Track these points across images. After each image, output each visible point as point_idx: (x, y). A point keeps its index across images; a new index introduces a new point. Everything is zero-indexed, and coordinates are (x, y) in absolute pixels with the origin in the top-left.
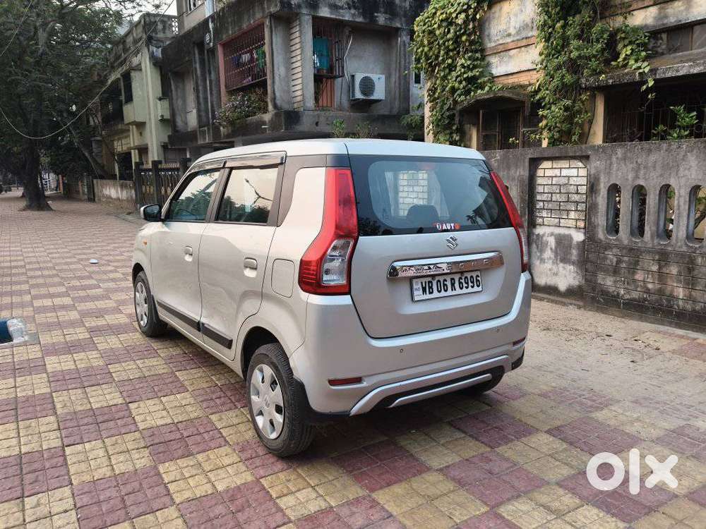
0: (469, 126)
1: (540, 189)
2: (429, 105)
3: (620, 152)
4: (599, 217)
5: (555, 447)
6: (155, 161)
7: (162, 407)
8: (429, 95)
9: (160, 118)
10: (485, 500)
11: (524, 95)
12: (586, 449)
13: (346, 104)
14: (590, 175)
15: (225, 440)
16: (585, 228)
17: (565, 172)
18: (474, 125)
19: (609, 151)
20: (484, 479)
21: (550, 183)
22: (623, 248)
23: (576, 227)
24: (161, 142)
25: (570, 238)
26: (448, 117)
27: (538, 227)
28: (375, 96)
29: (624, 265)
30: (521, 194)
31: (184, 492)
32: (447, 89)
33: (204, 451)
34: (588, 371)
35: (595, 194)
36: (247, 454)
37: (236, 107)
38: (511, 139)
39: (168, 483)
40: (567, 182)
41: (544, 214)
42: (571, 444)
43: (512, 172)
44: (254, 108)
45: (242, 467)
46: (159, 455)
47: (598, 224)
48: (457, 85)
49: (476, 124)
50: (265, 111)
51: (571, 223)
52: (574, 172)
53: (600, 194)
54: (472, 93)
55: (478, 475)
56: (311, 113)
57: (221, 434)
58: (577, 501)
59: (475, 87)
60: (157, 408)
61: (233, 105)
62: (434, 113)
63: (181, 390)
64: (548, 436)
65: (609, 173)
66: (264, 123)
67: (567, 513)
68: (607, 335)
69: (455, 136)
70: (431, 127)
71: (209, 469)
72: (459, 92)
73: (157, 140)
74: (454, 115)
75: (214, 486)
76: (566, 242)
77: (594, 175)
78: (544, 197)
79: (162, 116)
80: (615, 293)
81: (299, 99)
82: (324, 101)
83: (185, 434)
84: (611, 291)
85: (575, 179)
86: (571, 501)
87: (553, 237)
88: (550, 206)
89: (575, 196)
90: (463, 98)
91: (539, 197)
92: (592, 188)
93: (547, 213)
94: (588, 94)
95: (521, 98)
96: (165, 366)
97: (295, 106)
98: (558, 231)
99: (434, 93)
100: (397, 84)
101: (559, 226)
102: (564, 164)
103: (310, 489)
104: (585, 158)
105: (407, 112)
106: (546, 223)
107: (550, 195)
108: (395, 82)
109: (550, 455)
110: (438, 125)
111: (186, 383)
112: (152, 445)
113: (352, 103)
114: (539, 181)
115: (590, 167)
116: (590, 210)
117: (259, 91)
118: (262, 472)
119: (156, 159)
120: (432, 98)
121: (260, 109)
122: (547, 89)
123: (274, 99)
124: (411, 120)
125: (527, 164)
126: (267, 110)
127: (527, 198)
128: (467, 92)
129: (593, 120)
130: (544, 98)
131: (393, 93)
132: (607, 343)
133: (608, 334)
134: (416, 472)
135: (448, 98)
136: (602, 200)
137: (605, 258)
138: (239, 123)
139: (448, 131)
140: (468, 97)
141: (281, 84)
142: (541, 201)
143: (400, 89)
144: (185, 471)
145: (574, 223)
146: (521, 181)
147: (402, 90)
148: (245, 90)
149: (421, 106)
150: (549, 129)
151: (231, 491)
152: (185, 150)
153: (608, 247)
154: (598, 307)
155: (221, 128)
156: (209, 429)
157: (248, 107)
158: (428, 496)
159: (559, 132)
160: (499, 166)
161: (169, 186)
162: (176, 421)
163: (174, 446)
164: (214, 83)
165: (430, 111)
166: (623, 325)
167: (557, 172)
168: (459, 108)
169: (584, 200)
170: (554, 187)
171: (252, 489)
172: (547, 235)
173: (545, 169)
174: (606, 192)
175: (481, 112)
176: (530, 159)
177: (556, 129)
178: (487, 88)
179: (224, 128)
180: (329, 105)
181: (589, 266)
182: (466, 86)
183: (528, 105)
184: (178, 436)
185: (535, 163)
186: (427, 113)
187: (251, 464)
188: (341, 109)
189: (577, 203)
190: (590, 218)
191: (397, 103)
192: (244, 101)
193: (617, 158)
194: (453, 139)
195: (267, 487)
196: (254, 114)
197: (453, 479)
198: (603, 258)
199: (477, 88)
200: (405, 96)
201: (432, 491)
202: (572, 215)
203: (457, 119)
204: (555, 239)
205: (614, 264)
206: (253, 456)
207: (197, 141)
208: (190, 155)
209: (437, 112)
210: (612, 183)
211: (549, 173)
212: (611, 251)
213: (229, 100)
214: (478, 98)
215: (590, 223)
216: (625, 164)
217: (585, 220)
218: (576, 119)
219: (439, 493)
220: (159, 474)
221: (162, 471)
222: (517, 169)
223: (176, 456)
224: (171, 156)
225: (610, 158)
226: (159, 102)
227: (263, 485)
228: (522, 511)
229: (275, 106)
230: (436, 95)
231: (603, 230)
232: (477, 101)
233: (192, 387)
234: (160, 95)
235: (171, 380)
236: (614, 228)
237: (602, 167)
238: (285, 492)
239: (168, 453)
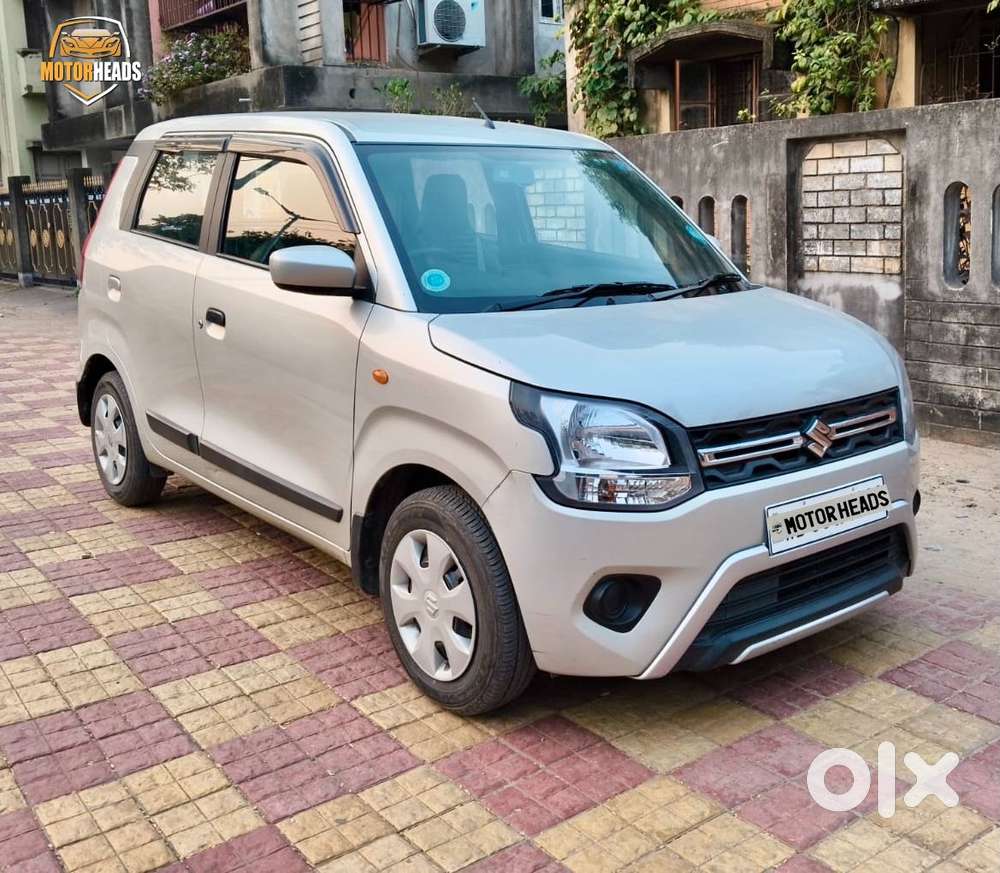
0: (653, 92)
1: (809, 200)
2: (575, 53)
3: (966, 119)
4: (929, 250)
5: (904, 707)
6: (15, 178)
7: (40, 674)
8: (574, 34)
9: (25, 92)
10: (782, 833)
11: (760, 28)
12: (970, 707)
13: (408, 54)
14: (909, 168)
15: (190, 740)
16: (901, 273)
17: (858, 165)
18: (663, 90)
19: (944, 118)
20: (773, 785)
21: (830, 188)
22: (980, 309)
23: (883, 273)
24: (27, 142)
25: (871, 294)
26: (614, 75)
27: (807, 275)
28: (466, 40)
29: (982, 342)
30: (773, 211)
31: (99, 865)
32: (610, 20)
33: (142, 768)
34: (938, 550)
35: (920, 204)
36: (242, 770)
37: (185, 61)
38: (741, 112)
39: (59, 848)
40: (863, 185)
41: (819, 249)
42: (937, 699)
43: (754, 168)
44: (221, 63)
45: (233, 798)
46: (37, 783)
47: (928, 263)
48: (628, 13)
49: (667, 88)
50: (245, 66)
51: (874, 265)
52: (875, 164)
53: (928, 204)
54: (659, 28)
55: (758, 780)
56: (339, 71)
57: (180, 726)
58: (977, 820)
59: (664, 17)
60: (28, 678)
61: (177, 57)
62: (586, 69)
63: (84, 634)
64: (887, 685)
65: (946, 163)
66: (243, 93)
67: (960, 849)
68: (959, 481)
69: (627, 112)
70: (580, 96)
71: (157, 806)
72: (633, 26)
73: (20, 136)
74: (624, 72)
75: (169, 846)
76: (865, 303)
77: (916, 166)
78: (819, 215)
79: (29, 88)
80: (967, 399)
81: (313, 43)
82: (364, 49)
83: (98, 732)
84: (957, 394)
85: (878, 176)
86: (963, 820)
87: (838, 294)
88: (831, 233)
89: (880, 210)
90: (640, 37)
91: (807, 217)
92: (914, 193)
93: (825, 249)
94: (887, 20)
95: (754, 34)
96: (46, 586)
97: (307, 57)
98: (848, 281)
99: (584, 31)
100: (508, 17)
101: (850, 272)
102: (855, 148)
103: (394, 837)
104: (898, 134)
105: (531, 70)
106: (822, 267)
107: (829, 211)
108: (505, 14)
109: (898, 726)
110: (593, 93)
111: (96, 620)
112: (20, 762)
113: (421, 52)
114: (808, 184)
115: (908, 152)
116: (910, 239)
117: (231, 30)
118: (279, 808)
119: (17, 173)
120: (580, 40)
121: (232, 64)
122: (804, 16)
123: (262, 44)
124: (540, 85)
125: (783, 151)
126: (249, 67)
127: (785, 219)
128: (649, 27)
129: (895, 70)
130: (799, 33)
131: (501, 34)
132: (961, 495)
133: (961, 478)
134: (623, 780)
135: (611, 39)
136: (933, 215)
137: (944, 331)
138: (191, 96)
139: (614, 104)
140: (651, 36)
141: (277, 14)
142: (811, 223)
143: (514, 27)
144: (98, 816)
145: (880, 265)
146: (774, 186)
147: (518, 30)
148: (202, 27)
149: (557, 56)
150: (812, 93)
151: (209, 856)
152: (77, 155)
153: (948, 307)
154: (931, 427)
155: (154, 106)
156: (151, 719)
157: (209, 61)
158: (659, 834)
159: (829, 98)
160: (726, 158)
161: (45, 227)
162: (74, 704)
163: (73, 760)
164: (136, 16)
165: (577, 66)
166: (984, 461)
167: (843, 166)
168: (634, 56)
169: (897, 218)
170: (837, 194)
171: (258, 846)
172: (825, 290)
173: (817, 159)
174: (941, 200)
175: (678, 63)
176: (790, 142)
177: (825, 93)
178: (687, 18)
179: (158, 104)
180: (375, 56)
181: (911, 346)
182: (647, 14)
183: (768, 47)
184: (82, 737)
185: (798, 147)
186: (572, 70)
187: (251, 791)
188: (398, 62)
189: (884, 224)
190: (911, 254)
191: (509, 55)
192: (200, 49)
193: (961, 132)
194: (626, 117)
195: (293, 840)
196: (222, 75)
197: (708, 791)
198: (940, 330)
199: (667, 18)
200: (525, 39)
201: (665, 822)
202: (876, 248)
203: (631, 79)
204: (843, 297)
205: (962, 340)
206: (257, 772)
207: (103, 135)
208: (89, 162)
209: (591, 67)
210: (952, 181)
211: (826, 167)
212: (956, 316)
213: (170, 49)
214: (672, 37)
215: (912, 263)
216: (978, 143)
217: (901, 256)
218: (866, 70)
219: (680, 824)
220: (37, 828)
221: (44, 819)
222: (762, 162)
223: (78, 782)
224: (49, 168)
225: (947, 133)
226: (21, 59)
227: (283, 837)
228: (865, 851)
229: (265, 57)
230: (589, 33)
231: (938, 276)
232: (670, 44)
233: (107, 627)
234: (23, 44)
235: (59, 615)
236: (958, 272)
237: (933, 151)
238: (337, 849)
239: (59, 777)
